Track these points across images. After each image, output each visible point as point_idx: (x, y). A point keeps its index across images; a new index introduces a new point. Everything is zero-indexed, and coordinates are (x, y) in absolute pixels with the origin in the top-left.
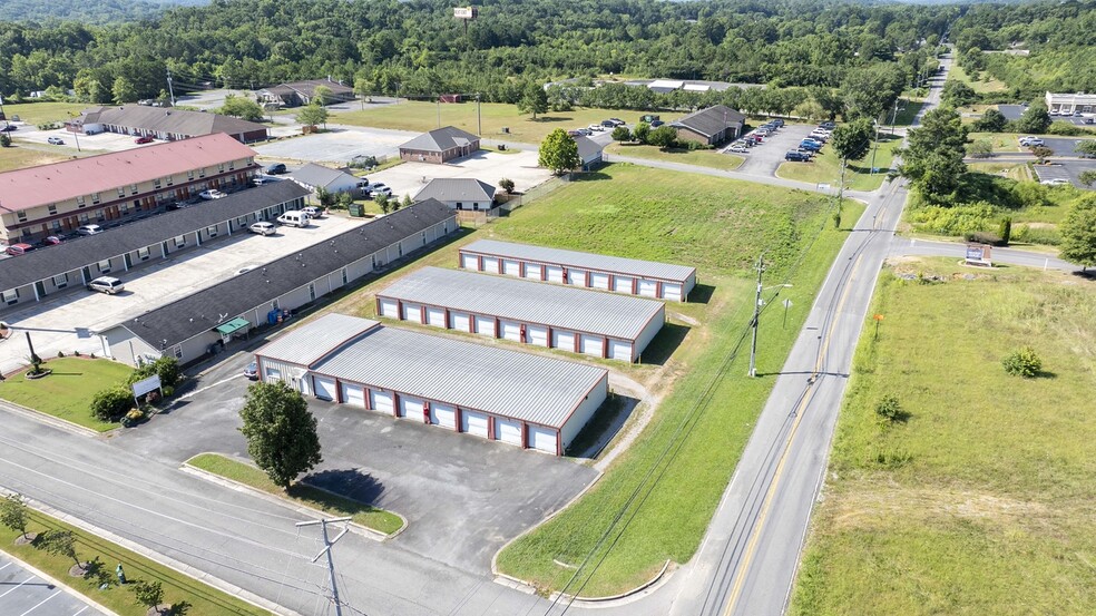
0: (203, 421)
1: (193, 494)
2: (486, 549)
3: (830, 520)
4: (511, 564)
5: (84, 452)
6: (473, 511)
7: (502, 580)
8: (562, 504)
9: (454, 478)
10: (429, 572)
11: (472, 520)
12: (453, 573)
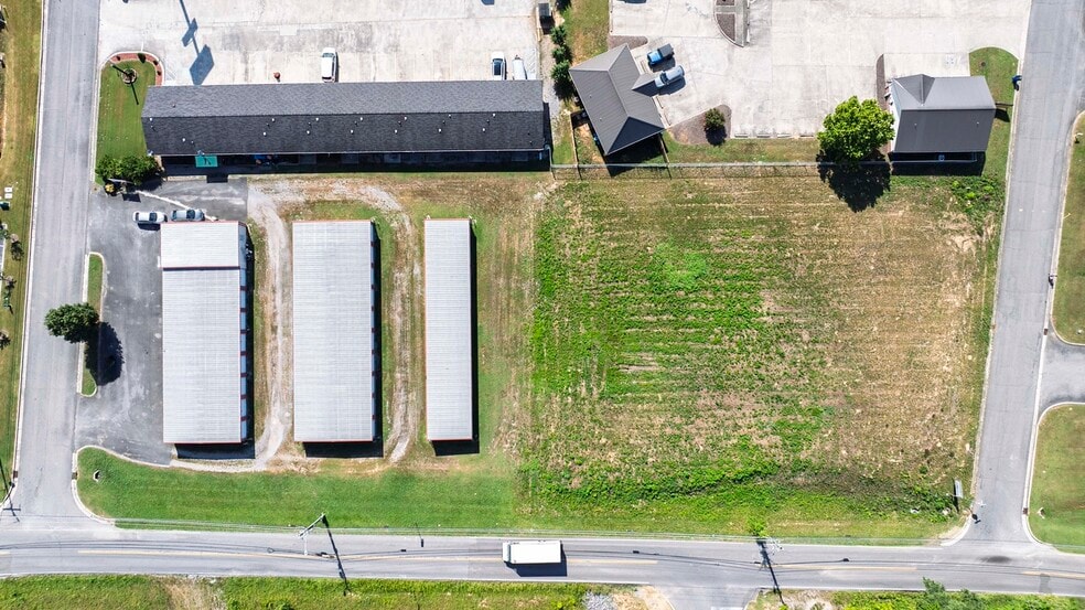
0: (126, 228)
1: (70, 280)
2: (91, 439)
3: (173, 582)
4: (85, 457)
5: (76, 195)
6: (114, 420)
7: (75, 456)
8: (136, 458)
9: (134, 396)
10: (66, 425)
11: (107, 423)
12: (70, 435)
